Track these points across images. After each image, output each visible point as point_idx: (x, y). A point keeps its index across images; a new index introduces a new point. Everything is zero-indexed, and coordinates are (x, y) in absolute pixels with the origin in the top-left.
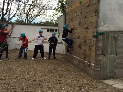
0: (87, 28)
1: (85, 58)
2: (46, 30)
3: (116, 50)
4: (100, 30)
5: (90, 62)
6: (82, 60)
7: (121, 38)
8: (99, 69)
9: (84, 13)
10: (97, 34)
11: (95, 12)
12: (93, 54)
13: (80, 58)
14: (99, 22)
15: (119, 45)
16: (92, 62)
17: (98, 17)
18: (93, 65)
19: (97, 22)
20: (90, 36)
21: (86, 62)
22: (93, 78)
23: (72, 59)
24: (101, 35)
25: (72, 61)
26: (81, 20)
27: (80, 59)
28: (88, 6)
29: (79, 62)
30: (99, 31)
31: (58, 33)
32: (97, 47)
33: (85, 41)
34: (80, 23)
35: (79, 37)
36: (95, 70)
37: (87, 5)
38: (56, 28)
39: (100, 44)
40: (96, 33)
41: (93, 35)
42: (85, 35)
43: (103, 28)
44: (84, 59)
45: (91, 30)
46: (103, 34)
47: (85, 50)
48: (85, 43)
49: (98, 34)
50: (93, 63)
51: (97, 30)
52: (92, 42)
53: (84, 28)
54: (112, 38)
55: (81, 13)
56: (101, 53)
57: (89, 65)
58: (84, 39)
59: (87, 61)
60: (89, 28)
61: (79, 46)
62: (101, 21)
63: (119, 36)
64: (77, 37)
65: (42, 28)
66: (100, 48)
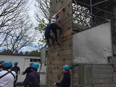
0: (64, 60)
3: (92, 81)
7: (95, 69)
11: (70, 46)
14: (73, 54)
15: (94, 76)
17: (72, 50)
26: (59, 52)
28: (64, 41)
30: (74, 63)
31: (40, 63)
34: (58, 55)
35: (58, 68)
38: (39, 58)
39: (76, 76)
43: (77, 60)
46: (78, 66)
48: (63, 74)
51: (72, 62)
53: (62, 59)
54: (87, 69)
56: (78, 84)
60: (66, 59)
61: (58, 77)
62: (75, 54)
63: (93, 67)
64: (56, 67)
65: (25, 58)
66: (77, 79)
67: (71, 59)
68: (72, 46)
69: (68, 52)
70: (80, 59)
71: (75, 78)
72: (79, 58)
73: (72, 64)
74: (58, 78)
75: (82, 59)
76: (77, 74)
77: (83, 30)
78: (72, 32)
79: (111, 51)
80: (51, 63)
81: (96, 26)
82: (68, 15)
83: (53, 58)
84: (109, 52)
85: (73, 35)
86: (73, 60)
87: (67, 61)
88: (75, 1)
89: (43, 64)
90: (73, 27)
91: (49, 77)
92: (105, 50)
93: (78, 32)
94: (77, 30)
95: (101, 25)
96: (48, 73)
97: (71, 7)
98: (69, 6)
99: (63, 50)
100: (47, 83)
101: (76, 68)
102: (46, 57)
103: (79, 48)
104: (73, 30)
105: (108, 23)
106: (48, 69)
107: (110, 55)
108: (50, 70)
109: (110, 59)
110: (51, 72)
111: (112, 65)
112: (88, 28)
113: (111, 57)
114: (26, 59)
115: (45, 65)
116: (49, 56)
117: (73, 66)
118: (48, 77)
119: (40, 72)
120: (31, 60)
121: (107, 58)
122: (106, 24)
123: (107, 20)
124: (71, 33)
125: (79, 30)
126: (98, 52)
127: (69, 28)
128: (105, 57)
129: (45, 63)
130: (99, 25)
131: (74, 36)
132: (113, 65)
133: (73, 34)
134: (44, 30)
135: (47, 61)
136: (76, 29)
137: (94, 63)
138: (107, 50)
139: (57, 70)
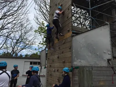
0: (64, 62)
2: (29, 63)
3: (92, 83)
9: (62, 48)
11: (70, 49)
15: (94, 78)
17: (72, 53)
19: (71, 57)
26: (59, 55)
28: (64, 43)
30: (74, 65)
31: (40, 66)
34: (58, 57)
35: (58, 70)
39: (77, 78)
43: (77, 63)
46: (78, 68)
51: (72, 64)
53: (62, 62)
54: (87, 72)
55: (59, 48)
58: (62, 72)
60: (65, 62)
62: (74, 57)
63: (93, 69)
64: (56, 70)
66: (77, 82)
67: (71, 62)
68: (72, 48)
69: (68, 54)
70: (80, 62)
71: (75, 81)
72: (79, 60)
73: (72, 67)
74: (58, 81)
75: (82, 61)
76: (78, 76)
77: (82, 33)
78: (71, 35)
79: (111, 53)
80: (51, 66)
81: (95, 28)
82: (67, 18)
83: (53, 61)
84: (109, 54)
87: (67, 63)
88: (74, 4)
89: (43, 67)
90: (73, 30)
91: (49, 80)
92: (104, 53)
93: (77, 35)
94: (77, 32)
95: (100, 27)
96: (47, 76)
97: (70, 10)
98: (68, 9)
101: (76, 71)
102: (46, 59)
103: (79, 50)
104: (73, 33)
105: (107, 26)
106: (48, 72)
107: (110, 57)
109: (110, 61)
110: (51, 75)
111: (111, 67)
112: (87, 30)
113: (110, 59)
114: (26, 62)
115: (45, 68)
116: (48, 59)
117: (73, 69)
119: (40, 75)
120: (31, 63)
121: (107, 60)
122: (105, 27)
123: (106, 22)
125: (78, 32)
126: (97, 55)
127: (69, 31)
128: (104, 60)
129: (45, 66)
130: (99, 28)
131: (74, 38)
132: (113, 68)
133: (72, 36)
134: (43, 33)
135: (46, 63)
136: (75, 32)
137: (94, 66)
138: (106, 52)
139: (57, 73)
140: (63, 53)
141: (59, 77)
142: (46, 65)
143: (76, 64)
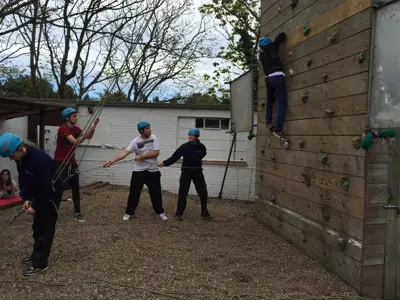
0: (331, 115)
1: (327, 219)
2: (193, 122)
4: (380, 122)
5: (344, 234)
6: (317, 225)
8: (379, 262)
9: (321, 63)
10: (370, 135)
11: (361, 62)
12: (356, 206)
13: (307, 217)
14: (376, 93)
16: (352, 234)
17: (373, 77)
18: (358, 244)
19: (368, 93)
20: (343, 143)
21: (333, 233)
22: (357, 292)
23: (280, 219)
24: (384, 141)
25: (280, 226)
26: (310, 89)
27: (308, 221)
28: (333, 42)
29: (304, 232)
30: (377, 126)
31: (232, 132)
32: (369, 181)
33: (326, 159)
34: (305, 99)
35: (302, 146)
36: (366, 263)
37: (329, 39)
38: (225, 115)
39: (381, 172)
40: (367, 132)
41: (354, 139)
42: (324, 138)
43: (393, 115)
44: (321, 224)
45: (345, 124)
46: (392, 136)
47: (328, 192)
48: (327, 168)
49: (375, 136)
50: (357, 239)
51: (369, 122)
52: (353, 164)
53: (321, 114)
55: (309, 65)
56: (385, 202)
57: (344, 246)
58: (322, 151)
59: (335, 230)
60: (338, 114)
61: (304, 176)
62: (383, 92)
64: (296, 145)
65: (179, 117)
66: (381, 186)
67: (366, 113)
68: (374, 57)
71: (374, 180)
73: (368, 130)
74: (303, 179)
76: (386, 166)
78: (373, 3)
85: (379, 13)
86: (376, 114)
87: (346, 119)
89: (243, 136)
91: (266, 174)
96: (260, 164)
99: (325, 80)
100: (260, 196)
102: (255, 110)
106: (263, 152)
108: (268, 153)
110: (274, 160)
114: (181, 120)
115: (250, 138)
118: (262, 177)
119: (231, 160)
120: (199, 123)
124: (369, 5)
129: (251, 132)
131: (384, 16)
133: (378, 8)
135: (255, 123)
139: (298, 154)
140: (326, 82)
141: (308, 169)
142: (255, 129)
143: (391, 120)
